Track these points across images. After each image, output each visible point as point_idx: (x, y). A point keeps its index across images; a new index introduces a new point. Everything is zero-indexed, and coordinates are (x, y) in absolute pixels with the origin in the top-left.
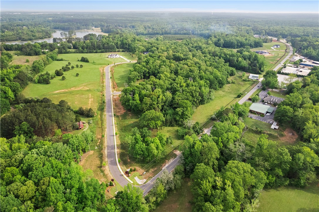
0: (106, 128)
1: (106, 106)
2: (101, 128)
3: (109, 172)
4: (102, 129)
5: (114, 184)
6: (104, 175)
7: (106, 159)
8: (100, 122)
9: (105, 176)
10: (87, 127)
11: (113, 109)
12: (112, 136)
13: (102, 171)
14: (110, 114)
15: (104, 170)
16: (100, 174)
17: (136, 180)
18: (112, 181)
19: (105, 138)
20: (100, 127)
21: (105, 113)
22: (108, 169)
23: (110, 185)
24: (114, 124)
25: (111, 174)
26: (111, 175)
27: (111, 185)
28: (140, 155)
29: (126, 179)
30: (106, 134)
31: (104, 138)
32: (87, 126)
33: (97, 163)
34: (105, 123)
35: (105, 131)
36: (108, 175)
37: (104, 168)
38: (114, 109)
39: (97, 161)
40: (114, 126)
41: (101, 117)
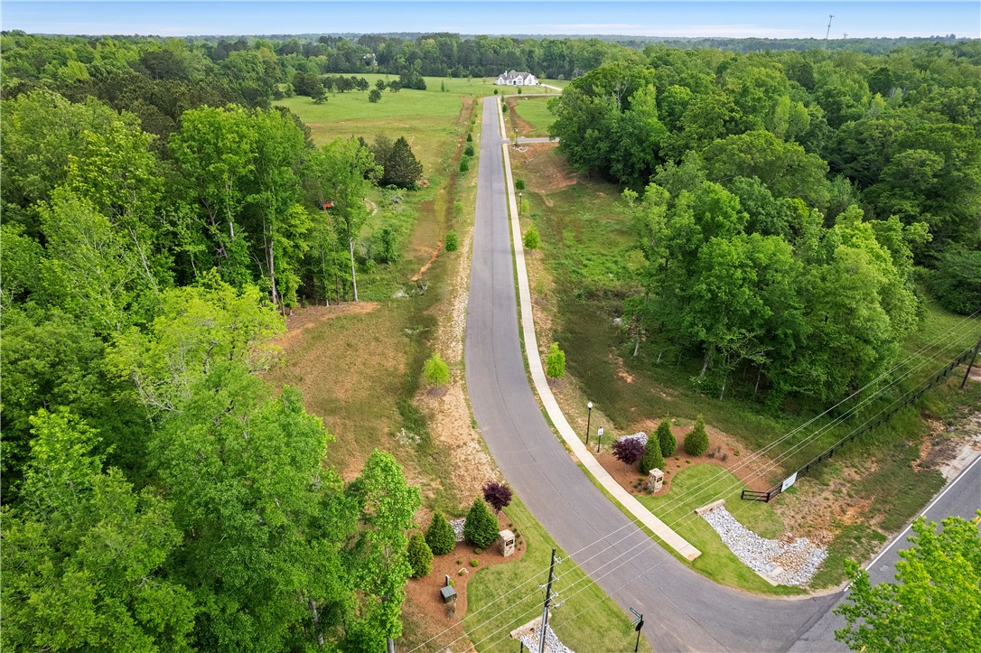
0: (471, 224)
3: (465, 431)
5: (507, 535)
6: (425, 447)
9: (430, 454)
12: (504, 252)
13: (417, 422)
14: (498, 185)
15: (432, 417)
16: (393, 435)
17: (720, 530)
18: (488, 507)
19: (459, 257)
22: (463, 411)
23: (470, 543)
25: (485, 449)
26: (484, 457)
27: (480, 538)
28: (745, 322)
29: (619, 506)
31: (453, 255)
33: (390, 364)
36: (458, 456)
37: (434, 403)
39: (391, 354)
40: (515, 222)
41: (449, 192)
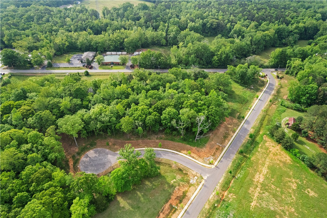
0: (262, 110)
1: (241, 145)
2: (267, 114)
4: (266, 112)
7: (275, 88)
8: (265, 122)
10: (284, 121)
11: (237, 131)
12: (261, 100)
14: (245, 126)
20: (267, 116)
21: (251, 131)
24: (251, 110)
30: (266, 105)
32: (283, 123)
34: (260, 117)
35: (265, 108)
38: (234, 132)
40: (252, 108)
41: (260, 129)
